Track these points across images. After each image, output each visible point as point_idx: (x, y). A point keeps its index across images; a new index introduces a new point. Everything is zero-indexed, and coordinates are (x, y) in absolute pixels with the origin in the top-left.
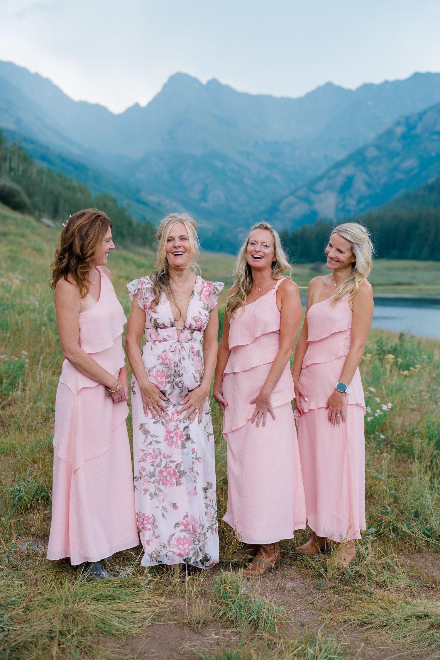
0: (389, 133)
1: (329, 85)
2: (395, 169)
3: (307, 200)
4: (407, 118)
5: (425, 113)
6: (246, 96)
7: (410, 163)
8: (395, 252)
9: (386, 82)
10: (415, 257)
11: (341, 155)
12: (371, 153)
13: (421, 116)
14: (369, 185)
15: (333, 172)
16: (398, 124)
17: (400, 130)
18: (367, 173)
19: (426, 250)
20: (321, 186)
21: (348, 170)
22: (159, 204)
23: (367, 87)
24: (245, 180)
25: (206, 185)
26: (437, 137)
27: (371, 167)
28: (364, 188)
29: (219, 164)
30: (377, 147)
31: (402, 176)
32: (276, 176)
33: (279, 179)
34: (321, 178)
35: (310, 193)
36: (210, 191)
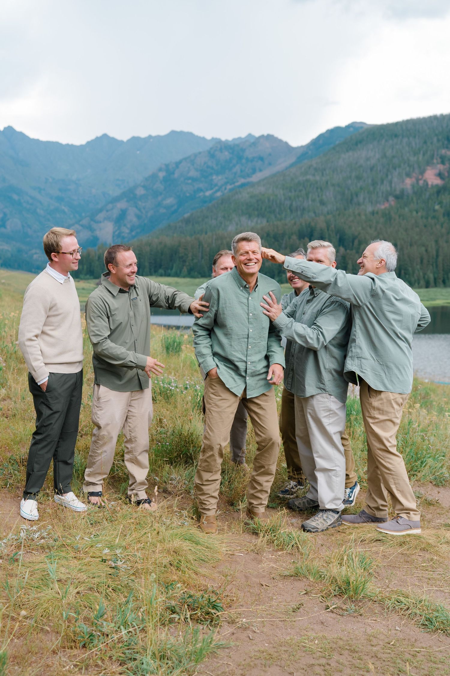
0: (154, 177)
1: (105, 136)
2: (159, 205)
3: (90, 228)
4: (167, 166)
5: (180, 162)
6: (37, 142)
7: (170, 201)
8: (161, 271)
9: (150, 137)
10: (177, 275)
11: (116, 192)
12: (140, 192)
13: (177, 164)
14: (139, 217)
15: (110, 206)
16: (160, 170)
17: (161, 175)
18: (136, 207)
19: (185, 270)
20: (100, 216)
21: (122, 205)
23: (135, 140)
24: (38, 210)
25: (5, 214)
26: (190, 181)
27: (140, 203)
28: (135, 220)
29: (15, 197)
30: (144, 187)
31: (164, 211)
32: (63, 208)
33: (66, 210)
34: (101, 211)
35: (92, 223)
36: (8, 219)
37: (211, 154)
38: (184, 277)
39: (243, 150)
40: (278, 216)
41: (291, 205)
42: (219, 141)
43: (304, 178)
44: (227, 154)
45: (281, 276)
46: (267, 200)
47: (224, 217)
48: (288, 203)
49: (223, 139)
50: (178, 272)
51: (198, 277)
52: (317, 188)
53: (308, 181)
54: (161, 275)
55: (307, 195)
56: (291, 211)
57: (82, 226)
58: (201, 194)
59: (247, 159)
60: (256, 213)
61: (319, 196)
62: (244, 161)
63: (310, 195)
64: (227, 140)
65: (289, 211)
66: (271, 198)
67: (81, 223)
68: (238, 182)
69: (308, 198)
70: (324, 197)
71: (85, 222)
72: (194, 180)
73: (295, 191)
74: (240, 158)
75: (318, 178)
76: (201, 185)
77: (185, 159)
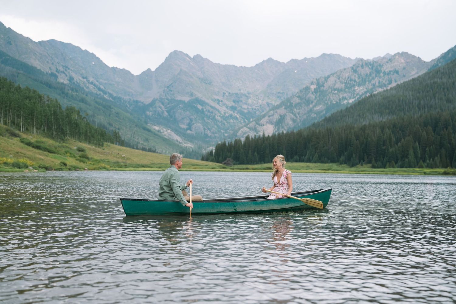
0: (307, 89)
1: (270, 60)
2: (311, 111)
4: (318, 80)
6: (218, 65)
7: (319, 108)
9: (305, 59)
11: (276, 102)
12: (296, 100)
13: (327, 78)
14: (294, 121)
15: (272, 112)
16: (312, 83)
17: (313, 87)
18: (292, 113)
20: (264, 121)
21: (282, 111)
22: (159, 131)
23: (293, 62)
24: (216, 117)
25: (191, 120)
26: (336, 92)
27: (295, 110)
28: (291, 123)
29: (200, 107)
30: (299, 97)
31: (315, 115)
32: (236, 115)
33: (238, 116)
34: (264, 116)
35: (257, 125)
36: (193, 124)
37: (354, 70)
38: (315, 162)
39: (381, 66)
40: (407, 113)
41: (420, 103)
42: (362, 60)
43: (432, 81)
44: (367, 70)
45: (404, 160)
46: (397, 101)
47: (359, 115)
48: (417, 102)
49: (365, 59)
50: (311, 157)
51: (328, 163)
52: (444, 89)
53: (434, 83)
54: (296, 161)
55: (434, 95)
56: (419, 109)
57: (249, 128)
58: (346, 102)
59: (385, 73)
60: (387, 111)
61: (445, 95)
62: (382, 74)
63: (437, 95)
64: (368, 60)
65: (417, 108)
66: (401, 98)
67: (248, 126)
68: (376, 91)
69: (435, 97)
70: (450, 96)
71: (251, 125)
72: (339, 90)
73: (423, 92)
74: (378, 72)
75: (445, 80)
76: (345, 95)
77: (333, 74)
